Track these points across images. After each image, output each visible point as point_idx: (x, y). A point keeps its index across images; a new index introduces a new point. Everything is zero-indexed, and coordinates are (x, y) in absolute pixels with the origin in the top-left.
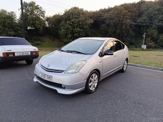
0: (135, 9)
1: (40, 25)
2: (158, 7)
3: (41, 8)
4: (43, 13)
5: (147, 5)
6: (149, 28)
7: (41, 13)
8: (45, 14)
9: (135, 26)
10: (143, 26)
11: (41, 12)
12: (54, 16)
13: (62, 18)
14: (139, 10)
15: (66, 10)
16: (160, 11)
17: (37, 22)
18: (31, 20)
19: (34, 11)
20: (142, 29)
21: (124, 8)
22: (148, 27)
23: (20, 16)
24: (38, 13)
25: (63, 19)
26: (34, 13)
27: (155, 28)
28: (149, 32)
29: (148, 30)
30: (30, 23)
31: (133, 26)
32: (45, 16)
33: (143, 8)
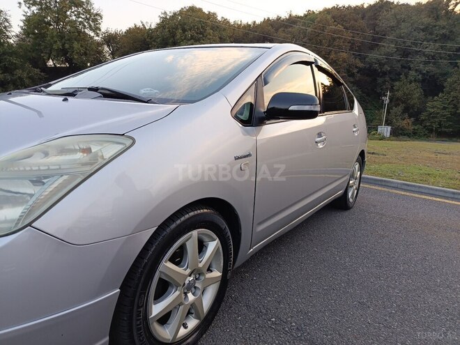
0: (362, 23)
1: (85, 54)
2: (426, 20)
3: (88, 4)
4: (95, 18)
5: (395, 15)
6: (399, 80)
7: (88, 19)
8: (100, 24)
9: (360, 70)
10: (384, 74)
11: (88, 16)
12: (129, 31)
13: (151, 38)
14: (374, 26)
15: (165, 13)
16: (431, 34)
17: (76, 45)
18: (55, 39)
19: (68, 13)
20: (380, 80)
21: (333, 17)
22: (395, 76)
23: (22, 24)
24: (80, 19)
25: (154, 41)
26: (67, 17)
27: (415, 81)
28: (398, 90)
29: (397, 83)
30: (55, 47)
31: (355, 71)
32: (100, 30)
33: (385, 22)
